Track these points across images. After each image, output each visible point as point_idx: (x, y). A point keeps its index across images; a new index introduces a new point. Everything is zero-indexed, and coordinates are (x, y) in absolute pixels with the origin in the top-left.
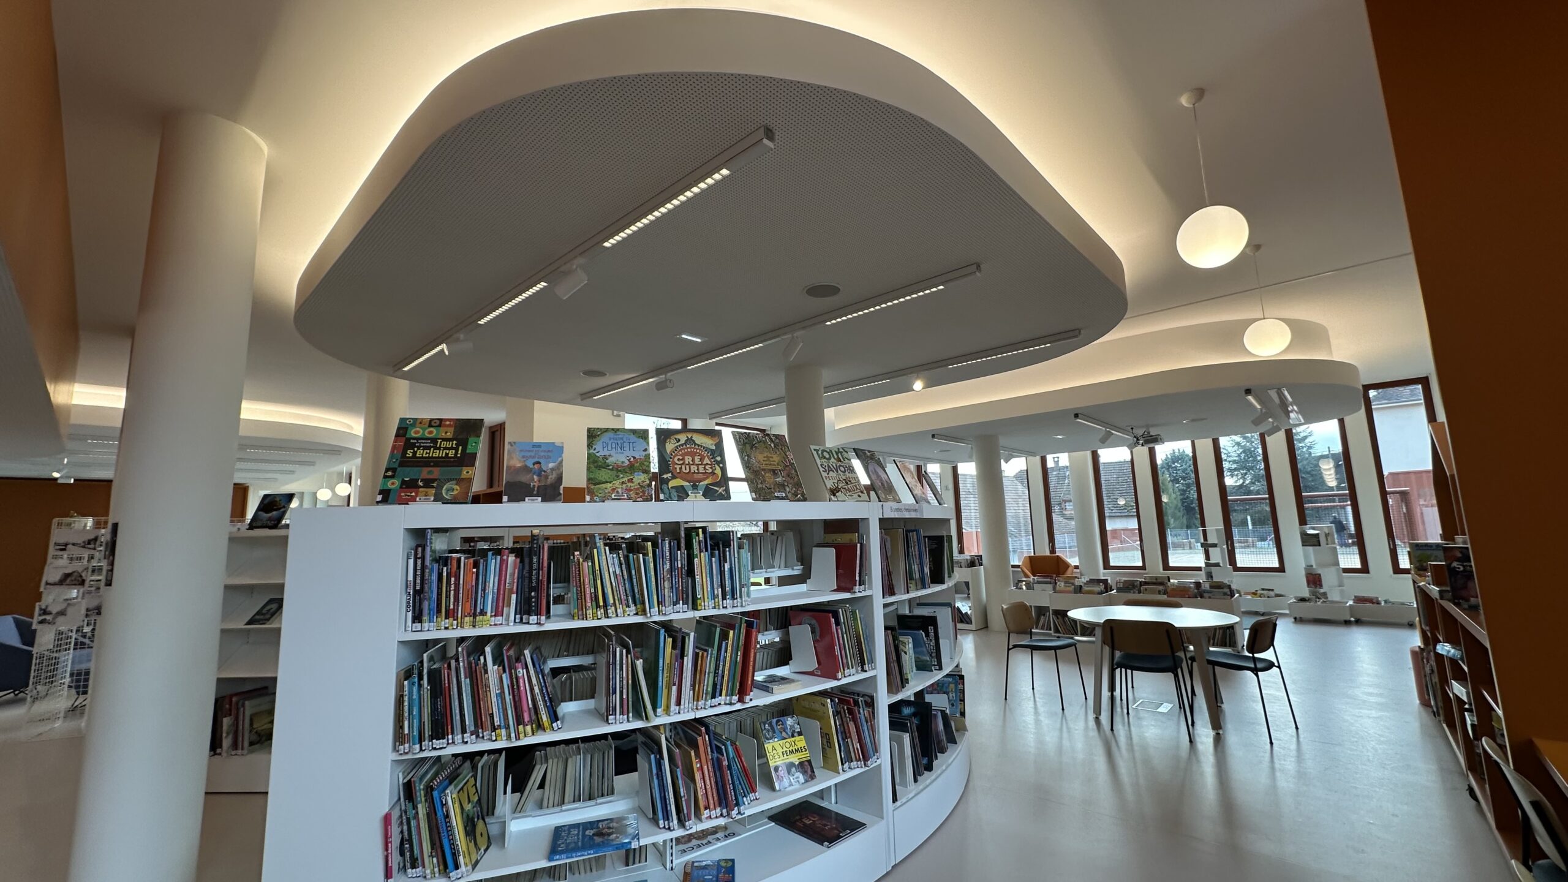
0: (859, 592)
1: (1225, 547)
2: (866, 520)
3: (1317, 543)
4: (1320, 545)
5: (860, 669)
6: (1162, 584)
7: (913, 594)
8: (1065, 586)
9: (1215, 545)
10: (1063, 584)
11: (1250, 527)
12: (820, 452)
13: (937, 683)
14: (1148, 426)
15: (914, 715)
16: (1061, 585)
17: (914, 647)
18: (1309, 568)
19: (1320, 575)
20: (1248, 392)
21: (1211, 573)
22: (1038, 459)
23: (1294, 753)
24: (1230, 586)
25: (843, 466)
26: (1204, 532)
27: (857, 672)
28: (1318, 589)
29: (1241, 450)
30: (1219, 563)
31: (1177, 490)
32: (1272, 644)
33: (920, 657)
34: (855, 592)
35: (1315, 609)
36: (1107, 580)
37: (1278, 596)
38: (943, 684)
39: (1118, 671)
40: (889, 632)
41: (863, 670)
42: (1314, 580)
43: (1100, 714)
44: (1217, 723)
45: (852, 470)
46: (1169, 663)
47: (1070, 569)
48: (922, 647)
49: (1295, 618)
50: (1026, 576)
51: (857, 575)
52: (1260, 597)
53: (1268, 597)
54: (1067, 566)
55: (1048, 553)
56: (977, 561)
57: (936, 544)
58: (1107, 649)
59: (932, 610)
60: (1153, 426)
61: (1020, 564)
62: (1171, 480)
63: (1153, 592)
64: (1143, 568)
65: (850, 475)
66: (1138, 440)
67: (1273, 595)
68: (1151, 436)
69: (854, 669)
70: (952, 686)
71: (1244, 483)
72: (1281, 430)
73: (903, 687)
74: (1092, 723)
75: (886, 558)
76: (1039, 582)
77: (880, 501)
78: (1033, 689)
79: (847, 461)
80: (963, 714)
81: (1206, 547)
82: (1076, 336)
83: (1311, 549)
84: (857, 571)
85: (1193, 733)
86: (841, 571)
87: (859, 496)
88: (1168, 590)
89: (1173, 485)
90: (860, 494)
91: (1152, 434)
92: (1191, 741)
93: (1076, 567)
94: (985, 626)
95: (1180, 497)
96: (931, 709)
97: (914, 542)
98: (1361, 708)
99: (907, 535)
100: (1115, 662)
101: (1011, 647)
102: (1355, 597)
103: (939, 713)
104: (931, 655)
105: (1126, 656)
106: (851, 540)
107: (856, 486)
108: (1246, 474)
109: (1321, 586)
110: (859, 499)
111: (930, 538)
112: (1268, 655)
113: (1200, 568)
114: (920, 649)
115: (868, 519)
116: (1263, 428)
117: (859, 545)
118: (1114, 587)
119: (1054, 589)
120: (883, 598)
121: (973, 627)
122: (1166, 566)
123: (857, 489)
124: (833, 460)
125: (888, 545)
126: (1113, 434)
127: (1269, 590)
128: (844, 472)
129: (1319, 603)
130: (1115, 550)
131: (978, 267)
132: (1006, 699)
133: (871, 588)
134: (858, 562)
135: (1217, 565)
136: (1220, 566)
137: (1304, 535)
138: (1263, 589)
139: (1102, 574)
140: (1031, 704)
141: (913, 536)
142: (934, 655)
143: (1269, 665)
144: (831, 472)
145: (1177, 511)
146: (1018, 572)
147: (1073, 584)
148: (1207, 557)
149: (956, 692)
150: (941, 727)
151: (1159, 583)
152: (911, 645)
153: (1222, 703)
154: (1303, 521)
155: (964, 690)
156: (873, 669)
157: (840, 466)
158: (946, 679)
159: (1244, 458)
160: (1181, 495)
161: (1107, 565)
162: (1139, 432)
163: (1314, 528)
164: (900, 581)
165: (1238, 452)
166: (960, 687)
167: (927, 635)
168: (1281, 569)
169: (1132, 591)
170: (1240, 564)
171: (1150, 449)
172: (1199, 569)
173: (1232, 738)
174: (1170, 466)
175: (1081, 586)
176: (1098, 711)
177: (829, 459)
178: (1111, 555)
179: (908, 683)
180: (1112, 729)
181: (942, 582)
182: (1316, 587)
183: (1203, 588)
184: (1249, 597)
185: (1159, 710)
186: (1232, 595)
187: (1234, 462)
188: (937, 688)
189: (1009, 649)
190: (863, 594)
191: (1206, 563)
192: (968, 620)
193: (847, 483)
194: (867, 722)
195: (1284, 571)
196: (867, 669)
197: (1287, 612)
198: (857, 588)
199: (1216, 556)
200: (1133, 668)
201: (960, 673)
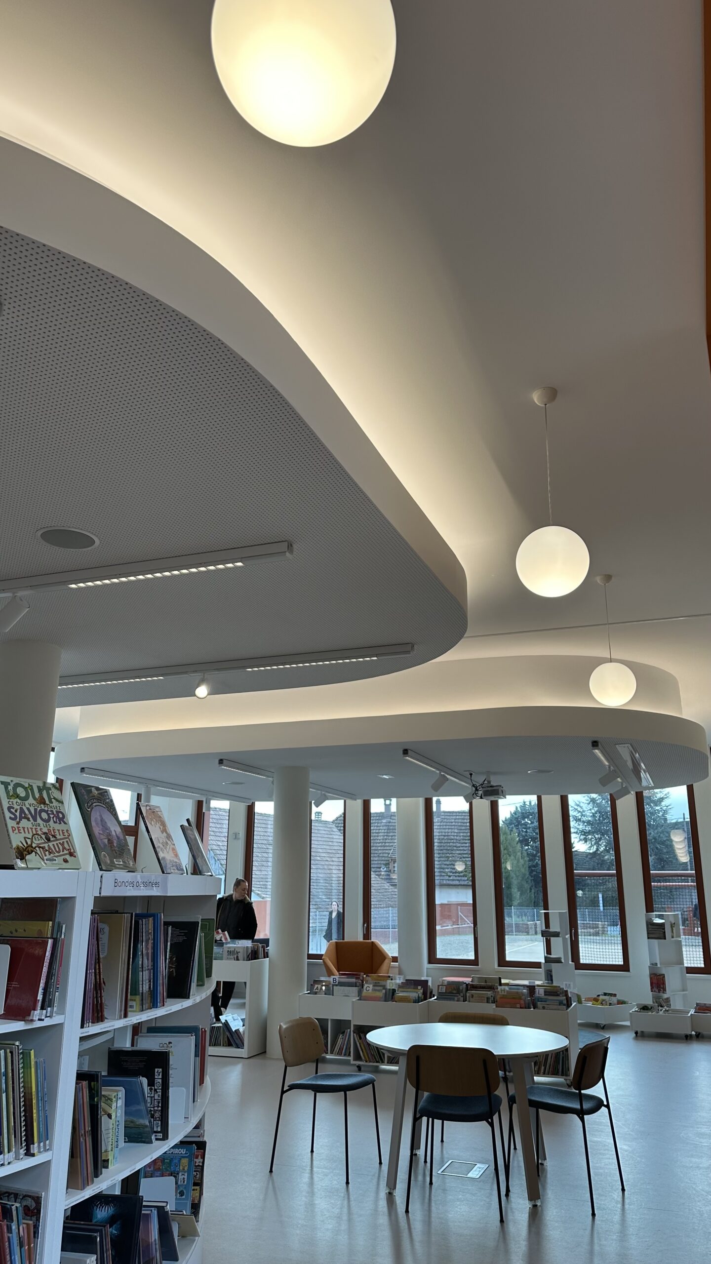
0: (39, 1019)
1: (568, 936)
2: (69, 901)
3: (662, 935)
4: (665, 939)
5: (22, 1151)
6: (491, 988)
7: (135, 1018)
8: (374, 990)
9: (557, 935)
10: (371, 986)
11: (602, 908)
12: (10, 788)
13: (162, 1159)
14: (488, 773)
15: (112, 1221)
16: (369, 988)
17: (127, 1104)
18: (653, 965)
19: (663, 976)
20: (595, 744)
21: (551, 971)
22: (359, 803)
23: (617, 1227)
24: (566, 991)
25: (46, 812)
26: (547, 916)
27: (17, 1158)
28: (661, 994)
29: (596, 809)
30: (560, 958)
31: (525, 854)
32: (602, 1076)
33: (135, 1119)
34: (32, 1021)
35: (656, 1021)
36: (427, 981)
37: (621, 1002)
38: (171, 1160)
39: (425, 1119)
40: (85, 1083)
41: (29, 1154)
42: (658, 982)
43: (395, 1188)
44: (534, 1193)
45: (61, 818)
46: (483, 1108)
47: (386, 961)
48: (139, 1104)
49: (636, 1033)
50: (330, 973)
51: (41, 991)
52: (602, 1004)
53: (610, 1004)
54: (382, 956)
55: (360, 938)
56: (261, 950)
57: (185, 935)
58: (411, 1090)
59: (167, 1040)
60: (495, 773)
61: (323, 952)
62: (520, 841)
63: (480, 1000)
64: (475, 962)
65: (57, 826)
66: (477, 790)
67: (616, 1002)
68: (492, 786)
69: (12, 1154)
70: (185, 1161)
71: (597, 850)
72: (629, 792)
73: (96, 1175)
74: (383, 1203)
75: (95, 961)
76: (341, 984)
77: (101, 869)
78: (312, 1151)
79: (55, 803)
80: (195, 1208)
81: (548, 935)
82: (408, 652)
83: (655, 942)
84: (42, 985)
85: (506, 1208)
86: (15, 984)
87: (66, 861)
88: (498, 997)
89: (522, 847)
90: (68, 857)
91: (493, 783)
92: (502, 1221)
93: (395, 959)
94: (262, 1052)
95: (527, 866)
96: (141, 1206)
97: (148, 933)
98: (692, 1156)
99: (137, 923)
100: (418, 1108)
101: (286, 1088)
102: (697, 1004)
103: (155, 1212)
104: (152, 1116)
105: (435, 1099)
106: (40, 932)
107: (63, 844)
108: (600, 839)
109: (664, 990)
110: (65, 865)
111: (175, 925)
112: (597, 1091)
113: (540, 963)
114: (134, 1108)
115: (74, 897)
116: (614, 788)
117: (50, 941)
118: (435, 992)
119: (360, 993)
120: (82, 1027)
121: (243, 1052)
122: (502, 961)
123: (64, 848)
124: (31, 800)
125: (104, 939)
126: (448, 779)
127: (611, 995)
128: (48, 821)
129: (661, 1013)
130: (445, 933)
131: (290, 546)
132: (271, 1171)
133: (62, 1011)
134: (45, 969)
135: (558, 961)
136: (561, 962)
137: (650, 924)
138: (605, 994)
139: (426, 972)
140: (307, 1175)
141: (147, 926)
142: (157, 1115)
143: (598, 1104)
144: (24, 821)
145: (524, 883)
146: (316, 964)
147: (384, 987)
148: (548, 950)
149: (189, 1172)
150: (154, 1234)
151: (488, 986)
152: (121, 1103)
153: (545, 1159)
154: (649, 908)
155: (203, 1167)
156: (46, 1150)
157: (42, 811)
158: (176, 1151)
159: (599, 820)
160: (530, 861)
161: (432, 958)
162: (479, 779)
163: (661, 917)
164: (114, 997)
165: (593, 811)
166: (198, 1161)
167: (151, 1083)
168: (625, 967)
169: (456, 998)
170: (585, 958)
171: (492, 802)
172: (537, 965)
173: (552, 1212)
174: (519, 823)
175: (394, 991)
176: (392, 1184)
177: (26, 798)
178: (439, 940)
179: (107, 1167)
180: (407, 1211)
181: (185, 995)
182: (659, 991)
183: (537, 995)
184: (590, 1004)
185: (470, 1175)
186: (569, 1005)
187: (589, 823)
188: (159, 1167)
189: (283, 1092)
190: (47, 1022)
191: (545, 958)
192: (238, 1041)
193: (49, 840)
194: (21, 1245)
195: (628, 970)
196: (36, 1151)
197: (628, 1023)
198: (37, 1014)
199: (559, 948)
200: (444, 1117)
201: (201, 1139)
